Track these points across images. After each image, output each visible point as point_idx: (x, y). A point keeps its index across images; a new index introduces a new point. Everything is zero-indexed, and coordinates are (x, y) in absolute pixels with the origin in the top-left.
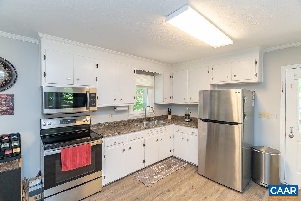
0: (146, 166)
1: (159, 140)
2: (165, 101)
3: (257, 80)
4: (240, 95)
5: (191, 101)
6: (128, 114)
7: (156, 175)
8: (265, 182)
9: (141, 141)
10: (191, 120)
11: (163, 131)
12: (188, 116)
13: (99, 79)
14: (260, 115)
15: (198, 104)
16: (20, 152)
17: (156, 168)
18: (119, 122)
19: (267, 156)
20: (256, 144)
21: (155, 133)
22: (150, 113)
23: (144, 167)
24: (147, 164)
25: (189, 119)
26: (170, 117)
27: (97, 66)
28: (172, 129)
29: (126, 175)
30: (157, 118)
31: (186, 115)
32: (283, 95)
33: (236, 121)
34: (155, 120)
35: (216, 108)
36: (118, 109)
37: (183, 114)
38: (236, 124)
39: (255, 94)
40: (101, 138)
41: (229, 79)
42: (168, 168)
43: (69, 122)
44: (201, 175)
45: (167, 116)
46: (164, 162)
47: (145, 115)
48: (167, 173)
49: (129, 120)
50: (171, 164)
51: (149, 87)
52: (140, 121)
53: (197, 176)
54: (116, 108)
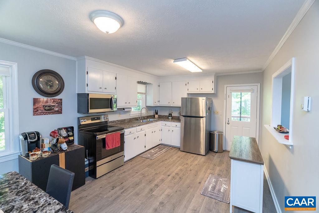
0: (146, 150)
1: (154, 132)
2: (155, 104)
3: (213, 92)
4: (204, 101)
5: (173, 104)
6: (129, 114)
7: (155, 154)
8: (216, 149)
9: (143, 133)
10: (173, 118)
11: (156, 126)
12: (170, 115)
13: (117, 88)
14: (214, 112)
15: (181, 106)
16: (74, 139)
17: (152, 151)
18: (125, 120)
19: (217, 135)
20: (212, 130)
21: (151, 127)
22: (144, 113)
23: (145, 151)
24: (147, 149)
25: (171, 117)
26: (156, 116)
27: (116, 78)
28: (161, 124)
29: (135, 156)
30: (148, 117)
31: (169, 114)
32: (225, 101)
33: (201, 115)
34: (147, 119)
35: (189, 110)
36: (126, 110)
37: (167, 114)
38: (202, 117)
39: (212, 100)
40: (123, 129)
41: (198, 90)
42: (161, 150)
43: (96, 120)
44: (182, 151)
45: (154, 116)
46: (156, 147)
47: (141, 115)
48: (161, 152)
49: (131, 119)
50: (161, 148)
51: (143, 93)
52: (138, 120)
53: (180, 152)
54: (124, 110)
